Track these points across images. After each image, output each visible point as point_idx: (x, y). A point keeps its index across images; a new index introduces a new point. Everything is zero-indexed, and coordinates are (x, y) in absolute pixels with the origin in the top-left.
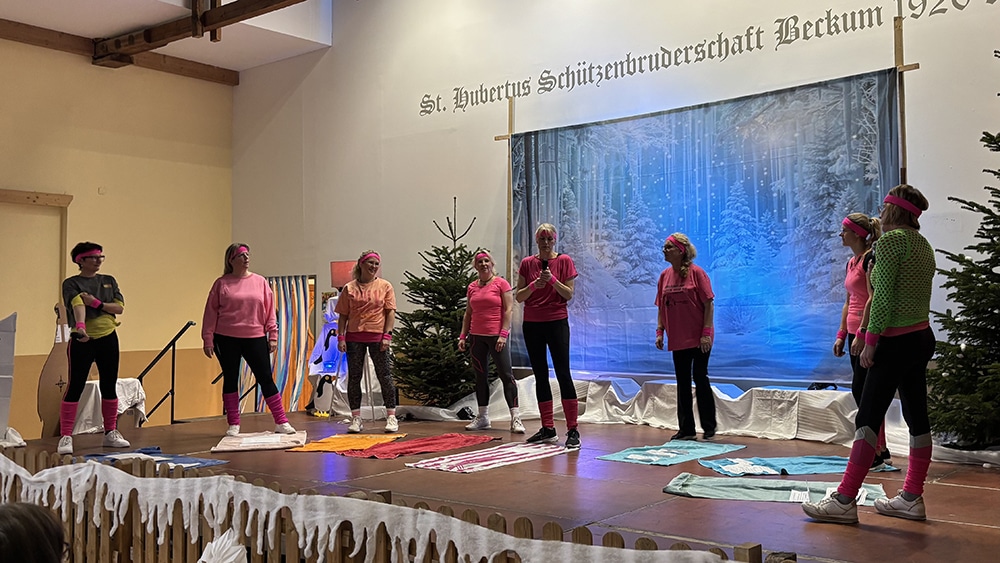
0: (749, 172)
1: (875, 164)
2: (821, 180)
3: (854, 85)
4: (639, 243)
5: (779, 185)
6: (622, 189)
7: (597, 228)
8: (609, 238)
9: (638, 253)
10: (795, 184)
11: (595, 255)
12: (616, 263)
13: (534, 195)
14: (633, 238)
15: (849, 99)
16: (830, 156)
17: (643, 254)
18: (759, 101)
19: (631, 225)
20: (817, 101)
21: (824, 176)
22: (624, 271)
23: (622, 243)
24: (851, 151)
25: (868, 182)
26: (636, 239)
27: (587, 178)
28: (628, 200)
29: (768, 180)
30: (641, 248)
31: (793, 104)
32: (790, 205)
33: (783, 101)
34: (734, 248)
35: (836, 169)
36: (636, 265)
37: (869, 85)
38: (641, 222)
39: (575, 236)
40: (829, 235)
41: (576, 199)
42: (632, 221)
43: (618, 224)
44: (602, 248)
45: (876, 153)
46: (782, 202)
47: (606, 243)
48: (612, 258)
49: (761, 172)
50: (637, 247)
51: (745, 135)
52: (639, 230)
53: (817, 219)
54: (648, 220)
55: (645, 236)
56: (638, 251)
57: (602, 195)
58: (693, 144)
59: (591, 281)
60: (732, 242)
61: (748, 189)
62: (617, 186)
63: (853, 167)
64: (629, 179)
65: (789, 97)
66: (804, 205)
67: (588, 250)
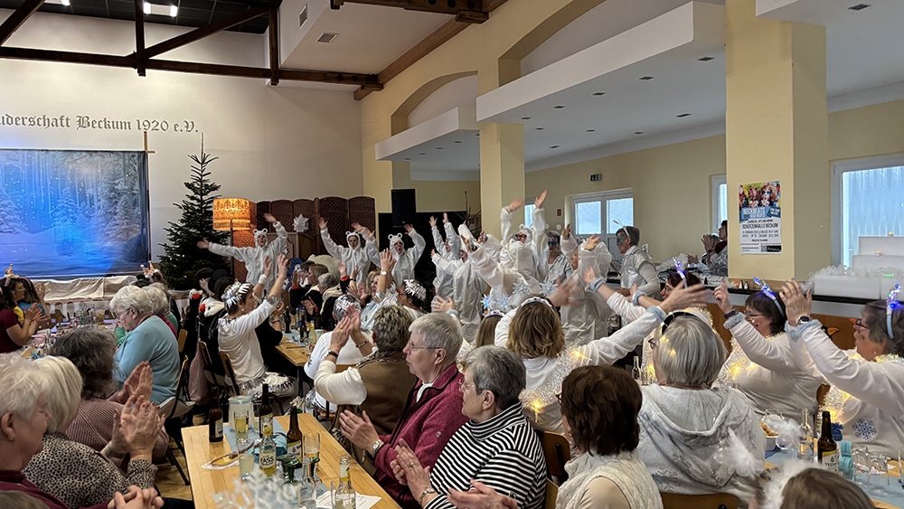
0: (73, 184)
1: (137, 187)
2: (111, 191)
3: (126, 155)
4: (3, 212)
5: (89, 191)
10: (98, 192)
15: (124, 160)
16: (116, 182)
18: (78, 153)
20: (108, 158)
21: (113, 190)
24: (126, 181)
25: (134, 194)
29: (84, 188)
31: (97, 158)
32: (96, 200)
33: (91, 155)
34: (65, 217)
35: (119, 187)
37: (133, 156)
40: (115, 214)
45: (137, 183)
46: (92, 199)
49: (79, 185)
51: (70, 167)
53: (109, 207)
54: (9, 201)
55: (8, 209)
58: (39, 167)
60: (64, 215)
61: (73, 191)
63: (127, 187)
65: (94, 154)
66: (103, 201)
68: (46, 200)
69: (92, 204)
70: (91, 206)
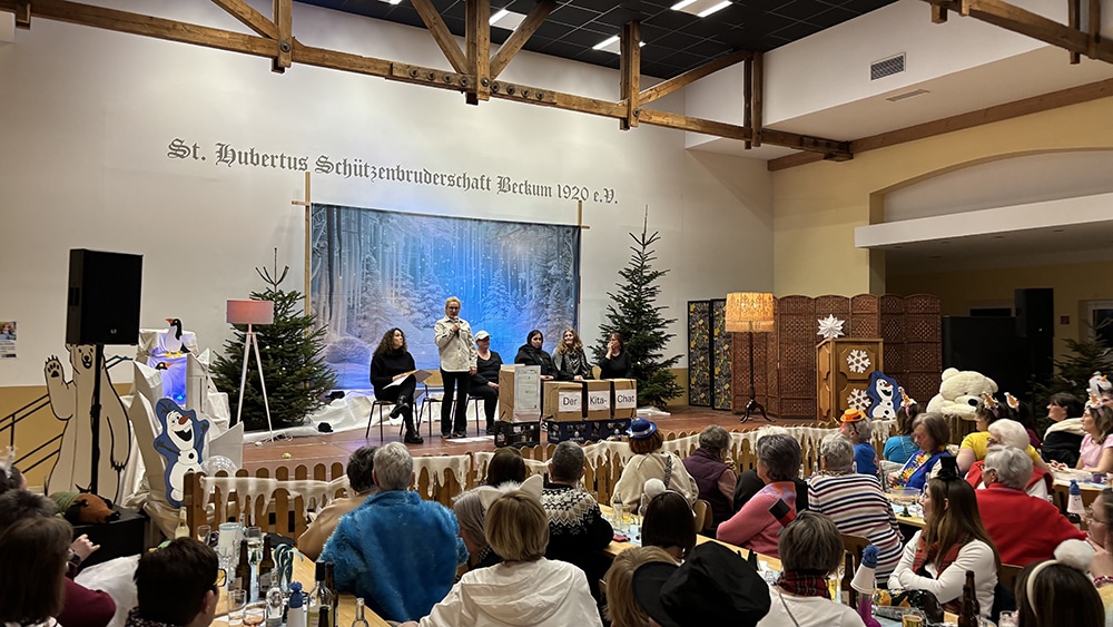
0: (506, 266)
1: (571, 272)
2: (544, 277)
3: (561, 229)
4: (431, 301)
5: (522, 276)
6: (418, 262)
7: (397, 287)
8: (407, 295)
10: (530, 276)
11: (395, 306)
12: (412, 313)
13: (336, 255)
14: (426, 297)
15: (559, 236)
16: (549, 264)
18: (512, 226)
19: (425, 288)
20: (543, 234)
21: (546, 275)
22: (419, 319)
23: (418, 300)
24: (559, 264)
25: (568, 281)
26: (428, 298)
27: (388, 250)
28: (422, 271)
29: (517, 272)
30: (433, 304)
31: (531, 232)
32: (528, 288)
33: (525, 229)
34: (495, 309)
35: (552, 271)
36: (428, 315)
37: (568, 232)
38: (432, 287)
39: (377, 291)
40: (547, 306)
41: (378, 264)
42: (426, 286)
43: (415, 286)
44: (401, 302)
45: (572, 267)
46: (524, 286)
47: (405, 299)
48: (409, 309)
49: (512, 267)
50: (429, 303)
51: (503, 244)
52: (430, 291)
53: (542, 297)
55: (435, 296)
56: (430, 306)
57: (400, 264)
60: (495, 305)
61: (505, 274)
62: (414, 260)
63: (560, 272)
64: (422, 256)
65: (529, 228)
66: (535, 289)
67: (389, 302)
68: (477, 287)
69: (524, 293)
70: (523, 296)
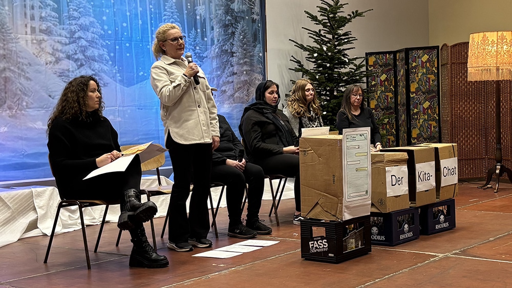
2: (227, 13)
4: (84, 43)
5: (201, 10)
7: (33, 18)
8: (48, 32)
9: (83, 52)
10: (210, 10)
11: (32, 49)
12: (58, 60)
14: (76, 35)
17: (89, 53)
19: (74, 22)
22: (68, 70)
23: (64, 40)
25: (254, 21)
26: (80, 38)
29: (193, 4)
30: (85, 47)
35: (235, 6)
36: (82, 65)
38: (84, 21)
40: (232, 54)
42: (75, 19)
43: (59, 18)
44: (40, 42)
45: (258, 1)
46: (203, 24)
47: (46, 37)
48: (53, 55)
50: (81, 47)
52: (84, 28)
54: (92, 19)
55: (89, 35)
59: (28, 79)
61: (179, 8)
63: (244, 8)
66: (217, 29)
67: (23, 43)
68: (145, 23)
69: (204, 35)
70: (203, 39)
